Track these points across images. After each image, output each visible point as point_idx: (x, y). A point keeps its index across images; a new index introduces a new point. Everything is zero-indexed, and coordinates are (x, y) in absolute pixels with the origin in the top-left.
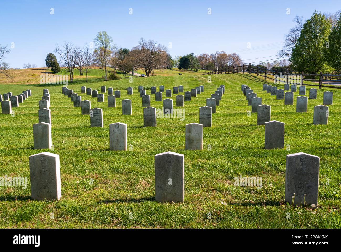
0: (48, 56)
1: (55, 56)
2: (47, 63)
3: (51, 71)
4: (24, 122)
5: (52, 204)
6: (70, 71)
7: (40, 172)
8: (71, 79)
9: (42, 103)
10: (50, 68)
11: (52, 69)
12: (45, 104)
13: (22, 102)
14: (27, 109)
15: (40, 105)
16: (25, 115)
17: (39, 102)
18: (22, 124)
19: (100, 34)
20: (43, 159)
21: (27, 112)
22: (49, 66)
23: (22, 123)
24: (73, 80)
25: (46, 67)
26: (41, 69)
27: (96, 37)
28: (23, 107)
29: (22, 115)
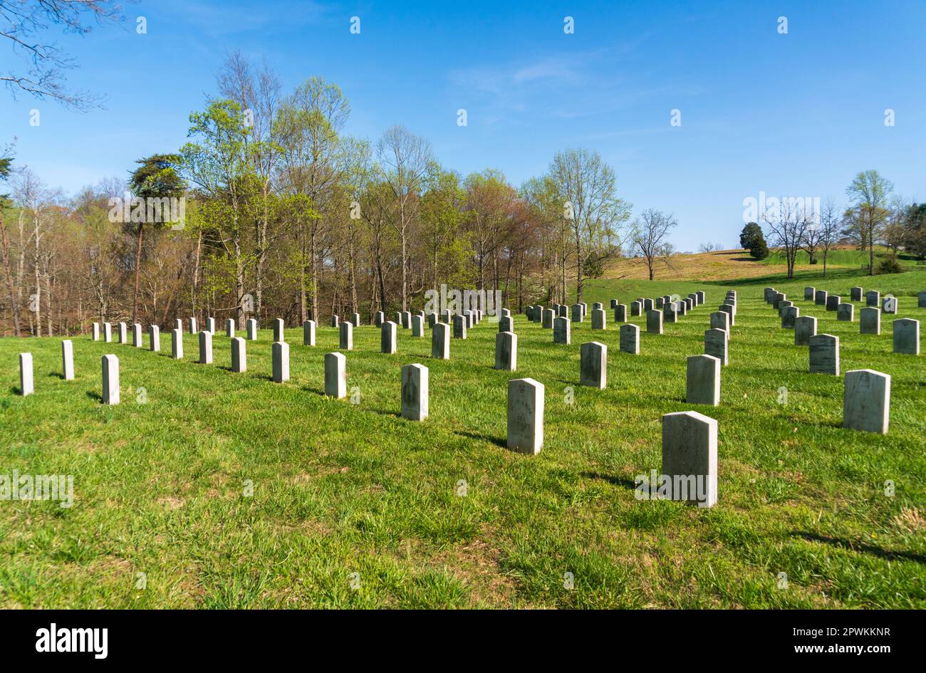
0: (745, 228)
1: (760, 228)
2: (742, 242)
3: (750, 257)
4: (681, 351)
5: (695, 512)
6: (788, 256)
7: (680, 448)
8: (790, 271)
9: (716, 317)
10: (749, 250)
11: (752, 253)
12: (722, 320)
13: (685, 313)
14: (690, 326)
15: (714, 320)
16: (684, 338)
17: (712, 315)
18: (676, 354)
19: (862, 177)
20: (685, 424)
21: (689, 333)
22: (746, 248)
23: (677, 351)
24: (794, 274)
25: (741, 248)
26: (730, 253)
27: (850, 184)
28: (684, 324)
29: (679, 337)
